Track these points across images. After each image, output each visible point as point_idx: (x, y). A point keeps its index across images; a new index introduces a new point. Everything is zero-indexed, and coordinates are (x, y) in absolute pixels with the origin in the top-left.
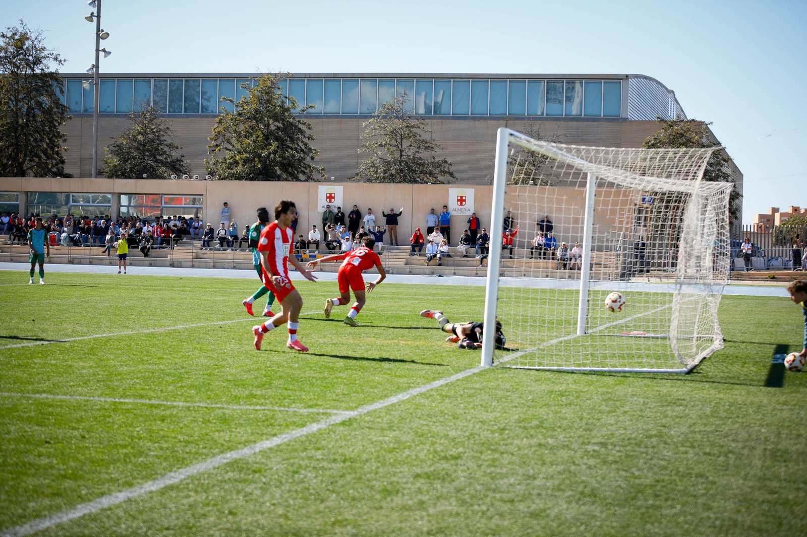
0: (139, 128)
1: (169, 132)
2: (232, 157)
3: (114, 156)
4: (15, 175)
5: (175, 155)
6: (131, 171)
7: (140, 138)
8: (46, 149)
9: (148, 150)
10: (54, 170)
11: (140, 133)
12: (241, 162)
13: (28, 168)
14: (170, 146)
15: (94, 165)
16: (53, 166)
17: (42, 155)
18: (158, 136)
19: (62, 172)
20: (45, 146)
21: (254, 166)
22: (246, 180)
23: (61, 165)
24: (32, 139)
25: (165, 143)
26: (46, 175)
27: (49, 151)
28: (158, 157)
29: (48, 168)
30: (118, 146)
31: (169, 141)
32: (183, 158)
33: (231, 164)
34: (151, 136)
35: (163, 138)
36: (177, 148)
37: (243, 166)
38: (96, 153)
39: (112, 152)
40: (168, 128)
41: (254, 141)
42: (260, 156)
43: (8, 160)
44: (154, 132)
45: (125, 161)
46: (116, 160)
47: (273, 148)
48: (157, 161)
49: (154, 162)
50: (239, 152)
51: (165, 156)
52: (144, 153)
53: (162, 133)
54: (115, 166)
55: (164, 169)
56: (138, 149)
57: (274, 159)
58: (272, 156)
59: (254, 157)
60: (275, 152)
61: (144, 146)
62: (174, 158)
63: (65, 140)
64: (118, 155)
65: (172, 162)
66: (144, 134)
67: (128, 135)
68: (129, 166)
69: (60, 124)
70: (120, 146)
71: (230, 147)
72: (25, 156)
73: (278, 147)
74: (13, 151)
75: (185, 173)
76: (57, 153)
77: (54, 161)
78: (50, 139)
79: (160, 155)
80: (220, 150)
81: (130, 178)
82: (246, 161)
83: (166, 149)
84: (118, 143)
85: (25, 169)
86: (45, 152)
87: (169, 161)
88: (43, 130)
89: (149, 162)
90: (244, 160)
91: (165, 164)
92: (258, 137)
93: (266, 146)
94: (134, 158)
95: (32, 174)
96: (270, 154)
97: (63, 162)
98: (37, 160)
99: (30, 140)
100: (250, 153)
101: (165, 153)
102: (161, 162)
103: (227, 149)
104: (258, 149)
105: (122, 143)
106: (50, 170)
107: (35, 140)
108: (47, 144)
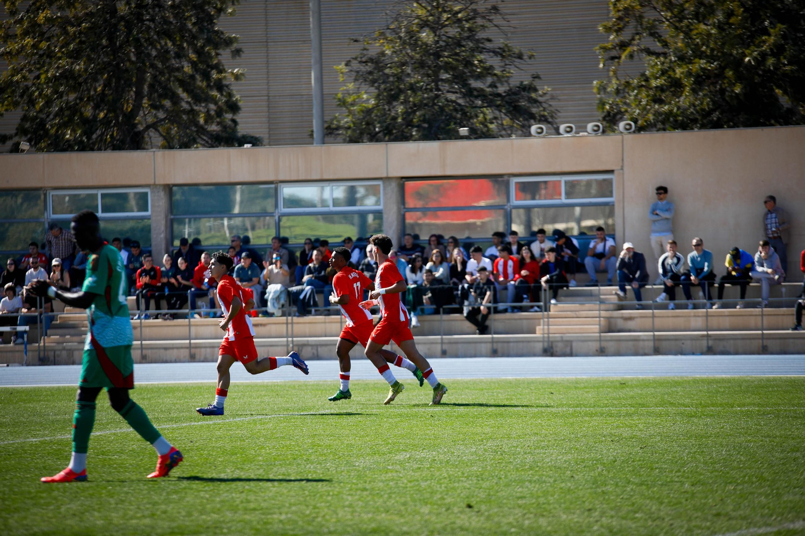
0: (421, 12)
1: (497, 19)
2: (664, 72)
3: (365, 87)
4: (118, 146)
5: (518, 76)
6: (409, 124)
7: (426, 36)
8: (192, 77)
9: (447, 67)
10: (214, 128)
11: (424, 24)
12: (688, 82)
13: (148, 127)
14: (502, 53)
15: (316, 110)
16: (209, 119)
17: (180, 91)
18: (470, 30)
19: (234, 131)
20: (188, 69)
21: (722, 91)
22: (703, 127)
23: (229, 116)
24: (154, 53)
25: (488, 45)
26: (194, 141)
27: (200, 83)
28: (475, 84)
29: (196, 124)
30: (371, 60)
31: (499, 42)
32: (537, 83)
33: (661, 89)
34: (453, 31)
35: (481, 35)
36: (520, 56)
37: (694, 91)
38: (320, 80)
39: (359, 77)
40: (495, 9)
41: (720, 27)
42: (737, 63)
43: (97, 107)
44: (460, 21)
45: (393, 98)
46: (368, 98)
47: (772, 39)
48: (470, 93)
49: (464, 96)
50: (682, 59)
51: (489, 80)
52: (436, 74)
53: (480, 21)
54: (368, 112)
55: (489, 113)
56: (422, 65)
57: (776, 66)
58: (771, 61)
59: (722, 68)
60: (778, 51)
61: (437, 55)
62: (514, 82)
63: (237, 52)
64: (373, 82)
65: (510, 93)
66: (435, 27)
67: (395, 31)
68: (400, 109)
69: (220, 11)
70: (377, 62)
71: (657, 46)
72: (139, 95)
73: (784, 37)
74: (107, 84)
75: (543, 119)
76: (220, 86)
77: (212, 107)
78: (199, 52)
79: (479, 77)
80: (631, 56)
81: (404, 137)
82: (701, 79)
83: (494, 61)
84: (373, 52)
85: (140, 128)
86: (186, 84)
87: (501, 89)
88: (182, 29)
89: (452, 97)
90: (698, 76)
91: (490, 100)
92: (730, 14)
93: (752, 37)
94: (413, 88)
95: (160, 141)
96: (764, 55)
97: (234, 107)
98: (167, 103)
99: (149, 55)
100: (711, 58)
101: (488, 71)
102: (481, 94)
103: (649, 52)
104: (733, 46)
105: (383, 54)
106: (201, 130)
107: (164, 55)
108: (194, 64)
